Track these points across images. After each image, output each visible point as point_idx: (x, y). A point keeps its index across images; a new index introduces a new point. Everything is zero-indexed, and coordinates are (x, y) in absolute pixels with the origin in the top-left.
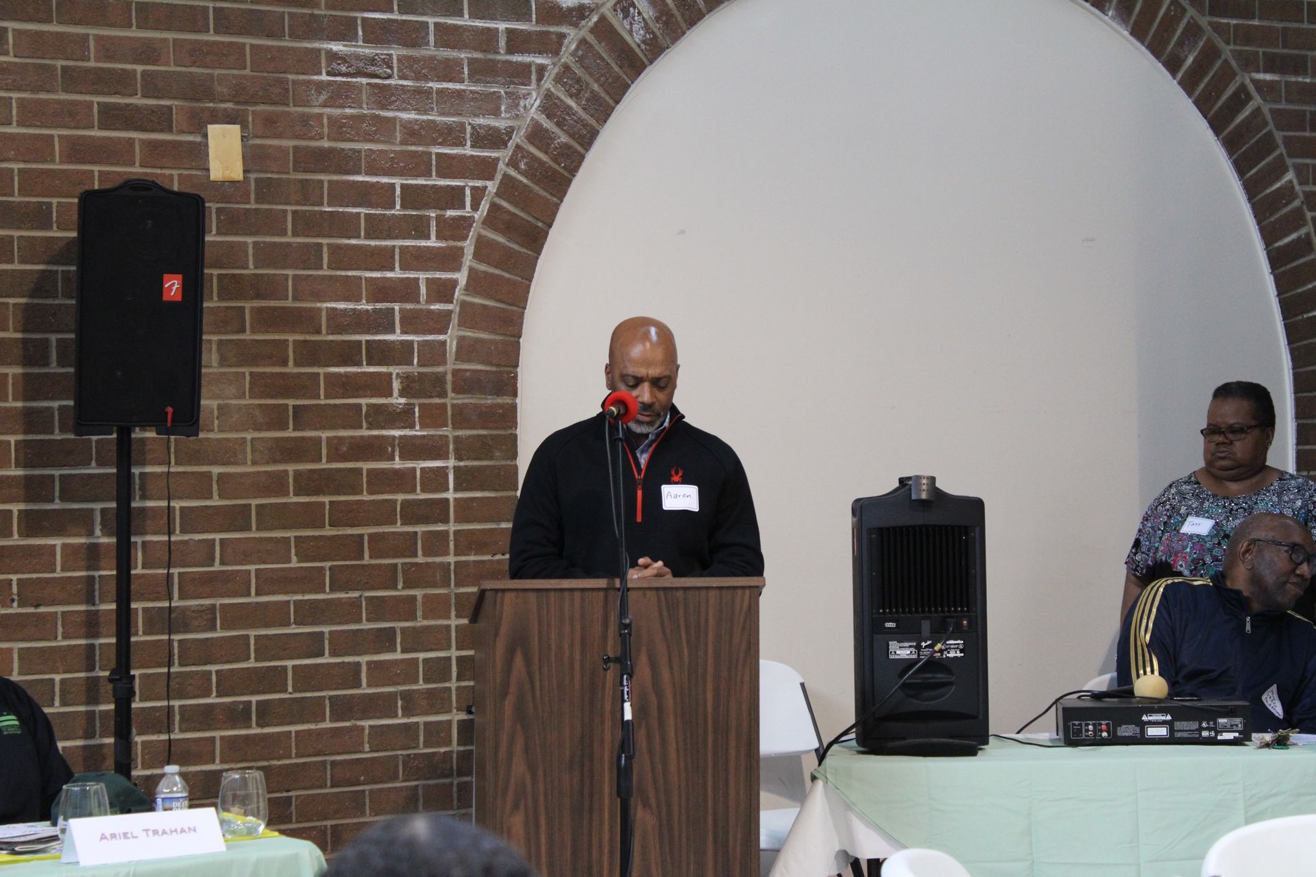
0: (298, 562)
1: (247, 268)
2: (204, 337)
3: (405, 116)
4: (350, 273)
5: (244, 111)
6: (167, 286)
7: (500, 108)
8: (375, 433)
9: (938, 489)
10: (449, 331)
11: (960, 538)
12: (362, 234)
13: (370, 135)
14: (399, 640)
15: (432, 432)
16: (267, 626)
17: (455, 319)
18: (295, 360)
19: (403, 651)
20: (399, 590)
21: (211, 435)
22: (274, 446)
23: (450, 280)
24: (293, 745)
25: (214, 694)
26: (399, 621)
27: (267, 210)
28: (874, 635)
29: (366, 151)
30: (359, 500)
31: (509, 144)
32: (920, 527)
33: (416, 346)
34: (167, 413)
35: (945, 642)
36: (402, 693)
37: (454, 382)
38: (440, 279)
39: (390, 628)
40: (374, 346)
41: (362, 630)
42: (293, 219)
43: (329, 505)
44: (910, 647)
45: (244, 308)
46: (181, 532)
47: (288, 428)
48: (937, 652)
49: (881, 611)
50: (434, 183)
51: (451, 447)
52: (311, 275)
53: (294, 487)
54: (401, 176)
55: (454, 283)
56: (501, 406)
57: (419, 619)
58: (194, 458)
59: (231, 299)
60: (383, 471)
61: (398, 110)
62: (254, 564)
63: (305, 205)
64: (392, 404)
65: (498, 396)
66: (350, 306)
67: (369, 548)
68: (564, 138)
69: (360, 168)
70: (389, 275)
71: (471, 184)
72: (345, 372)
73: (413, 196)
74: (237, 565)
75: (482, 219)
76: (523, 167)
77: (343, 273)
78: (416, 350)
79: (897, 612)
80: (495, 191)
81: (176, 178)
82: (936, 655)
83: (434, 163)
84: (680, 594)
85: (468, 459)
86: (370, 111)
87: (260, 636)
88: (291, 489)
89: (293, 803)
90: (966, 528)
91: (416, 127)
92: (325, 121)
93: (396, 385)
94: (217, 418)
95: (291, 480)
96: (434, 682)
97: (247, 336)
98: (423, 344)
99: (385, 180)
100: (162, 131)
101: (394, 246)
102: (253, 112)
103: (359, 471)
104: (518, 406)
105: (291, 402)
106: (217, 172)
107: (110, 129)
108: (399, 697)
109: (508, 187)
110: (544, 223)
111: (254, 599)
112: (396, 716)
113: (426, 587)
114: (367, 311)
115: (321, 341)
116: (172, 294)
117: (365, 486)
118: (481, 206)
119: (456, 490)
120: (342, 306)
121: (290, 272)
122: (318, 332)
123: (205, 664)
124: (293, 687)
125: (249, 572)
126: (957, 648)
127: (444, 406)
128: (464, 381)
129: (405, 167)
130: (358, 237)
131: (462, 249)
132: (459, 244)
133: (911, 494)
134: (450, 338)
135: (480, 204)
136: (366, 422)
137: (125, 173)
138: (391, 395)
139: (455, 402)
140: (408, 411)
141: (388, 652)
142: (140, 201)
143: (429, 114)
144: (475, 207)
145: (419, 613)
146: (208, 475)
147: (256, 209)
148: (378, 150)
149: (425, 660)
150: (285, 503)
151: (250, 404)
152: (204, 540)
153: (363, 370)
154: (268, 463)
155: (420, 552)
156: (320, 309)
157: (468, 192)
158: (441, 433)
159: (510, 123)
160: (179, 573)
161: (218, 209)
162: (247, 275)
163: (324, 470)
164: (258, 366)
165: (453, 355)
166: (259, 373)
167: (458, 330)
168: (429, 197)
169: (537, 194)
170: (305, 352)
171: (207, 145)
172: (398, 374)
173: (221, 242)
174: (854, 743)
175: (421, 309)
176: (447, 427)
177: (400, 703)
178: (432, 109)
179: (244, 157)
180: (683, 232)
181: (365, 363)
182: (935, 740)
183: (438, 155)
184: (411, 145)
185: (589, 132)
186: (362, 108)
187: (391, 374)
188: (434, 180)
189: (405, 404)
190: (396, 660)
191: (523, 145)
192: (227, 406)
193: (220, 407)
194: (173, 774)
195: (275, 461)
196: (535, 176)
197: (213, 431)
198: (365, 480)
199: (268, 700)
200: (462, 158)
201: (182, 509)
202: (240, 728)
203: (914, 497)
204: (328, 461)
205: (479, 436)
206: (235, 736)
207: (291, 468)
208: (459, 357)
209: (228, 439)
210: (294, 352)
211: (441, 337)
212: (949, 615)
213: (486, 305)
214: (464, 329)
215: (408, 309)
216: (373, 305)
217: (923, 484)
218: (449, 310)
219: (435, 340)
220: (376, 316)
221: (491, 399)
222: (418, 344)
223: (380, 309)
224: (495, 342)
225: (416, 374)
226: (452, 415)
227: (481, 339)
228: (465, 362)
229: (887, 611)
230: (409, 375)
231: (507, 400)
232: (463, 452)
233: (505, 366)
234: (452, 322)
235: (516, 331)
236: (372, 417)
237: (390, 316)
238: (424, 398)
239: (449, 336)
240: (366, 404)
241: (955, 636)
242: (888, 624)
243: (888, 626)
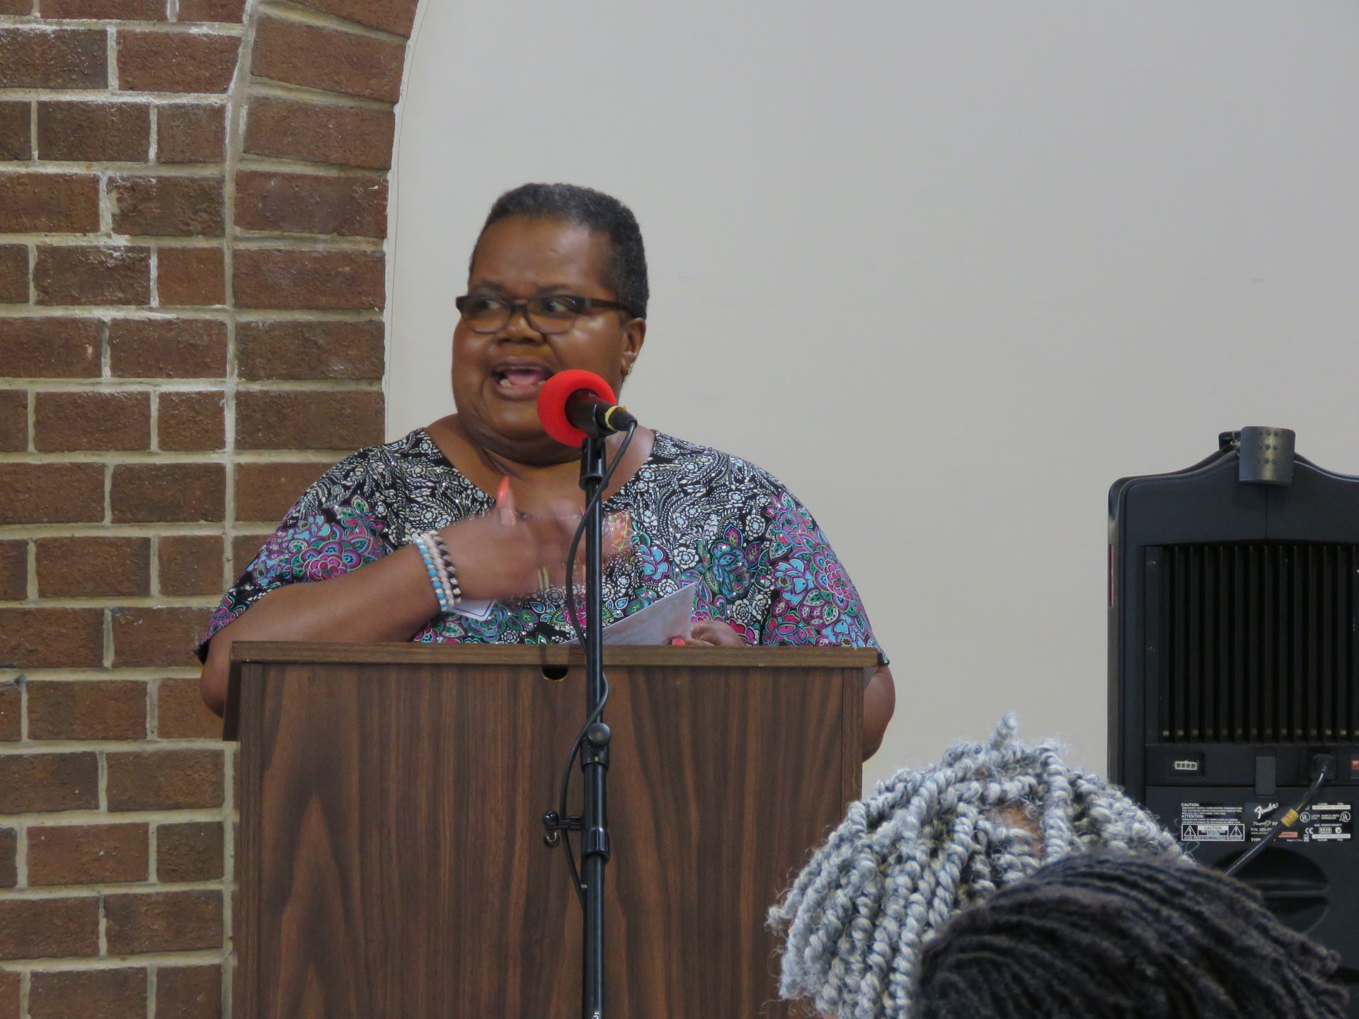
8: (58, 312)
9: (1299, 457)
10: (232, 85)
11: (1350, 571)
14: (103, 783)
15: (188, 314)
17: (244, 58)
19: (114, 807)
20: (106, 670)
26: (105, 738)
28: (1150, 789)
30: (18, 465)
32: (1259, 545)
33: (153, 118)
35: (1311, 805)
36: (107, 899)
37: (239, 203)
39: (84, 754)
40: (59, 116)
41: (20, 757)
44: (1229, 816)
48: (1286, 829)
49: (1166, 733)
51: (231, 349)
56: (346, 257)
57: (150, 736)
60: (73, 399)
64: (97, 249)
65: (342, 234)
67: (38, 573)
78: (154, 127)
79: (1202, 739)
82: (1284, 835)
84: (682, 682)
85: (269, 377)
93: (107, 206)
96: (183, 879)
98: (170, 115)
103: (17, 399)
104: (387, 258)
108: (102, 912)
112: (93, 953)
113: (170, 665)
114: (44, 35)
117: (31, 431)
119: (241, 445)
126: (1337, 821)
127: (217, 254)
128: (265, 197)
133: (1237, 466)
134: (233, 101)
136: (35, 287)
138: (95, 228)
139: (241, 246)
140: (133, 266)
141: (78, 808)
145: (151, 723)
149: (164, 830)
153: (32, 169)
155: (155, 586)
158: (208, 317)
165: (241, 139)
167: (252, 83)
172: (111, 180)
175: (167, 35)
176: (221, 300)
177: (103, 925)
181: (35, 154)
187: (95, 180)
189: (129, 249)
190: (97, 827)
198: (31, 419)
203: (1244, 476)
205: (297, 325)
208: (256, 142)
211: (213, 99)
212: (1318, 744)
213: (319, 29)
214: (266, 80)
215: (136, 34)
216: (57, 24)
217: (1268, 447)
218: (231, 38)
219: (198, 106)
220: (63, 48)
221: (325, 241)
222: (159, 113)
223: (73, 31)
224: (338, 113)
225: (154, 181)
226: (235, 276)
227: (305, 104)
228: (266, 156)
229: (1181, 733)
230: (138, 184)
231: (362, 245)
232: (259, 360)
233: (358, 167)
234: (238, 65)
235: (385, 88)
236: (50, 277)
237: (96, 47)
238: (170, 235)
239: (230, 97)
240: (38, 247)
241: (1330, 792)
242: (1181, 763)
243: (1181, 768)
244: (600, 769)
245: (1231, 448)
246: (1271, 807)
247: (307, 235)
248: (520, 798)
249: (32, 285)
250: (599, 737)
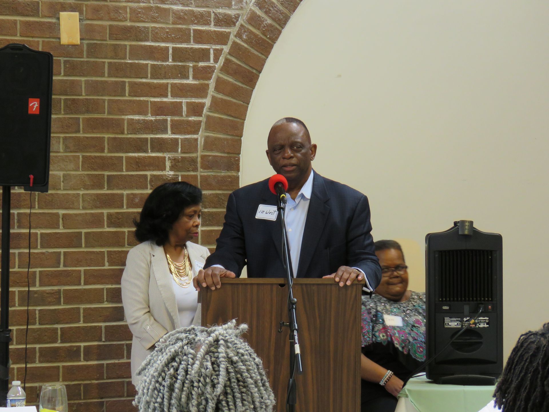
0: (109, 266)
1: (81, 95)
2: (52, 135)
3: (175, 7)
4: (142, 99)
5: (81, 4)
6: (31, 105)
7: (232, 3)
9: (474, 228)
10: (200, 133)
11: (488, 257)
12: (149, 75)
13: (154, 18)
16: (91, 302)
17: (203, 126)
18: (108, 148)
21: (59, 192)
22: (96, 199)
23: (200, 103)
24: (105, 371)
25: (59, 341)
27: (94, 61)
28: (436, 313)
29: (152, 27)
31: (237, 24)
32: (464, 251)
33: (180, 141)
34: (30, 178)
35: (478, 317)
37: (202, 163)
38: (195, 102)
40: (156, 141)
42: (109, 67)
43: (128, 233)
44: (457, 321)
45: (79, 118)
46: (41, 248)
47: (104, 188)
48: (472, 324)
49: (441, 299)
50: (192, 46)
52: (119, 100)
53: (107, 222)
54: (172, 42)
55: (203, 105)
56: (229, 177)
58: (50, 204)
59: (72, 113)
61: (172, 4)
62: (83, 266)
63: (116, 59)
64: (165, 175)
65: (228, 171)
66: (141, 117)
68: (269, 21)
69: (148, 38)
70: (165, 100)
71: (214, 47)
72: (139, 156)
73: (179, 55)
74: (73, 267)
75: (220, 67)
76: (245, 37)
77: (138, 99)
78: (180, 144)
79: (450, 300)
80: (228, 51)
81: (41, 43)
83: (192, 34)
84: (315, 288)
85: (210, 207)
86: (154, 5)
87: (86, 308)
88: (106, 223)
89: (105, 405)
90: (491, 251)
91: (182, 14)
92: (128, 10)
93: (168, 164)
94: (63, 182)
95: (105, 218)
97: (81, 135)
98: (183, 140)
99: (163, 45)
100: (32, 16)
101: (168, 83)
102: (86, 5)
104: (240, 177)
105: (106, 173)
106: (65, 40)
107: (3, 15)
109: (236, 49)
110: (256, 70)
111: (82, 287)
114: (151, 120)
115: (124, 138)
116: (34, 110)
118: (220, 60)
120: (136, 117)
121: (107, 98)
122: (123, 133)
123: (54, 324)
124: (105, 338)
125: (80, 271)
126: (485, 322)
127: (196, 176)
128: (208, 161)
129: (175, 37)
130: (146, 78)
131: (208, 85)
132: (206, 82)
133: (458, 231)
134: (200, 137)
135: (219, 59)
137: (12, 40)
138: (165, 170)
139: (202, 174)
142: (16, 56)
143: (189, 7)
144: (216, 60)
146: (57, 215)
147: (87, 61)
148: (159, 27)
150: (101, 232)
151: (82, 174)
152: (54, 252)
153: (149, 155)
154: (92, 209)
156: (123, 120)
157: (212, 52)
159: (237, 12)
160: (40, 272)
161: (65, 62)
162: (81, 99)
163: (124, 212)
164: (87, 152)
165: (202, 147)
166: (87, 156)
167: (205, 132)
168: (189, 54)
169: (253, 53)
170: (115, 144)
171: (59, 24)
172: (169, 157)
173: (67, 80)
174: (425, 377)
175: (183, 120)
178: (191, 3)
179: (80, 31)
180: (339, 76)
181: (150, 151)
182: (470, 376)
183: (195, 30)
184: (179, 24)
185: (284, 17)
186: (150, 3)
187: (165, 157)
188: (192, 45)
189: (174, 175)
191: (244, 24)
192: (69, 175)
193: (64, 176)
194: (18, 386)
195: (97, 207)
196: (252, 42)
197: (60, 189)
199: (91, 346)
200: (208, 32)
201: (42, 234)
202: (74, 361)
203: (460, 233)
204: (127, 208)
205: (217, 194)
206: (71, 366)
207: (105, 211)
208: (206, 147)
209: (68, 194)
210: (108, 144)
211: (195, 136)
212: (480, 302)
213: (222, 118)
214: (209, 131)
215: (175, 120)
216: (155, 117)
217: (466, 226)
218: (199, 121)
219: (191, 138)
220: (157, 124)
221: (224, 172)
222: (181, 140)
223: (159, 119)
224: (227, 140)
225: (180, 157)
226: (201, 182)
227: (219, 137)
228: (209, 151)
229: (444, 299)
230: (176, 158)
231: (233, 173)
232: (207, 203)
233: (232, 153)
234: (201, 127)
235: (239, 133)
236: (153, 182)
237: (165, 123)
238: (184, 171)
239: (199, 136)
240: (150, 175)
241: (483, 314)
243: (444, 308)
244: (294, 310)
245: (457, 225)
246: (468, 318)
247: (219, 171)
248: (273, 318)
249: (149, 184)
250: (293, 302)
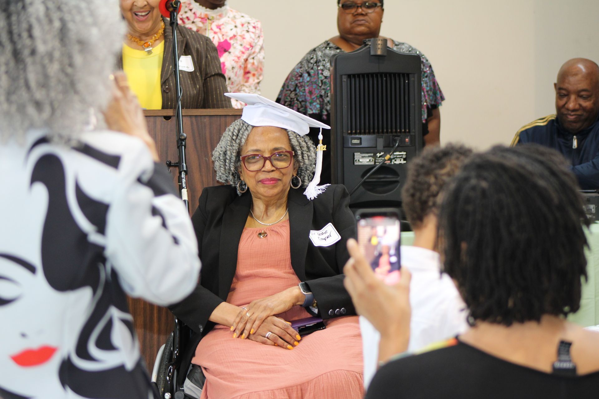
9: (388, 47)
11: (404, 82)
28: (345, 149)
32: (377, 75)
35: (394, 152)
44: (369, 156)
48: (386, 160)
49: (350, 132)
79: (360, 133)
82: (386, 162)
84: (206, 120)
90: (409, 75)
126: (402, 157)
133: (370, 50)
203: (372, 53)
212: (395, 134)
217: (379, 44)
229: (354, 132)
241: (399, 149)
242: (354, 140)
243: (354, 142)
244: (183, 147)
245: (367, 45)
246: (382, 154)
250: (183, 138)
